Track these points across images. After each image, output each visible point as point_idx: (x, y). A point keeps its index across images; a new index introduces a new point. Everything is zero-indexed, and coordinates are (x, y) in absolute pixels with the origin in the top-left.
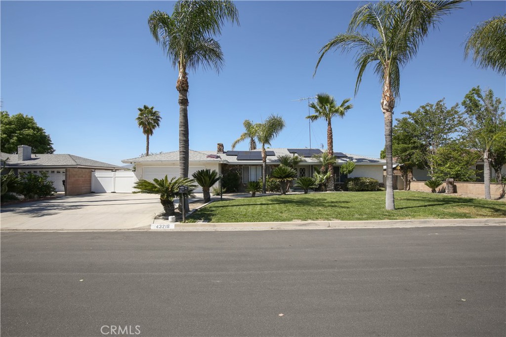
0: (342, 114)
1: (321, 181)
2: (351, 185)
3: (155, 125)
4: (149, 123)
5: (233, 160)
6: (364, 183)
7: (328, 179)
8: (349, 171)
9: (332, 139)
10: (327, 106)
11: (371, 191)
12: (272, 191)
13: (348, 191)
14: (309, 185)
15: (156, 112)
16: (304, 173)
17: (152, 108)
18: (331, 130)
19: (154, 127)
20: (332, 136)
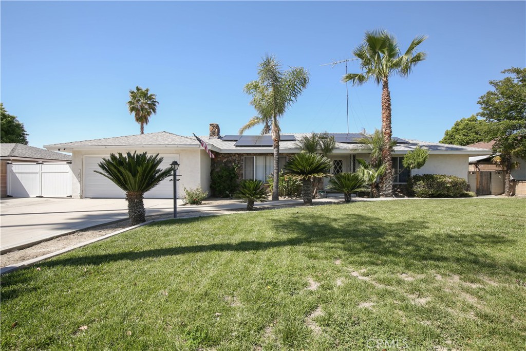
0: (406, 70)
1: (370, 180)
2: (419, 187)
3: (151, 112)
4: (143, 109)
5: (229, 147)
6: (443, 183)
7: (382, 177)
8: (418, 163)
9: (390, 110)
10: (384, 53)
11: (455, 196)
12: (289, 195)
13: (413, 196)
14: (354, 187)
15: (151, 95)
16: (340, 168)
17: (147, 90)
18: (388, 95)
19: (149, 113)
20: (390, 105)
